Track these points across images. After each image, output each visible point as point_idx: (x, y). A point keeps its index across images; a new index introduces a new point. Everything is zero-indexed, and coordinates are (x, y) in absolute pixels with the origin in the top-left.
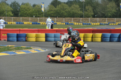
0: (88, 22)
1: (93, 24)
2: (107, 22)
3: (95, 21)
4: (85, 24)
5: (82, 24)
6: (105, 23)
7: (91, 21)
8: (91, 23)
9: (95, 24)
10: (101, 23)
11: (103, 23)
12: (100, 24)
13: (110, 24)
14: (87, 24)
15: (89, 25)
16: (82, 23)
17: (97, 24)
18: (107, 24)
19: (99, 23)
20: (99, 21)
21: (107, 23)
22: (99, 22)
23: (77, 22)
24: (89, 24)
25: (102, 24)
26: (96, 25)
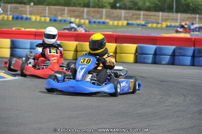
0: (101, 18)
1: (111, 23)
2: (143, 20)
3: (116, 17)
4: (94, 22)
5: (87, 21)
6: (138, 22)
7: (108, 17)
8: (108, 20)
9: (116, 23)
10: (130, 22)
11: (134, 22)
12: (128, 24)
13: (150, 25)
14: (99, 22)
15: (103, 26)
16: (87, 19)
17: (120, 23)
18: (143, 25)
19: (125, 23)
20: (125, 17)
21: (143, 23)
22: (125, 20)
23: (76, 17)
24: (104, 23)
25: (132, 24)
26: (118, 26)
